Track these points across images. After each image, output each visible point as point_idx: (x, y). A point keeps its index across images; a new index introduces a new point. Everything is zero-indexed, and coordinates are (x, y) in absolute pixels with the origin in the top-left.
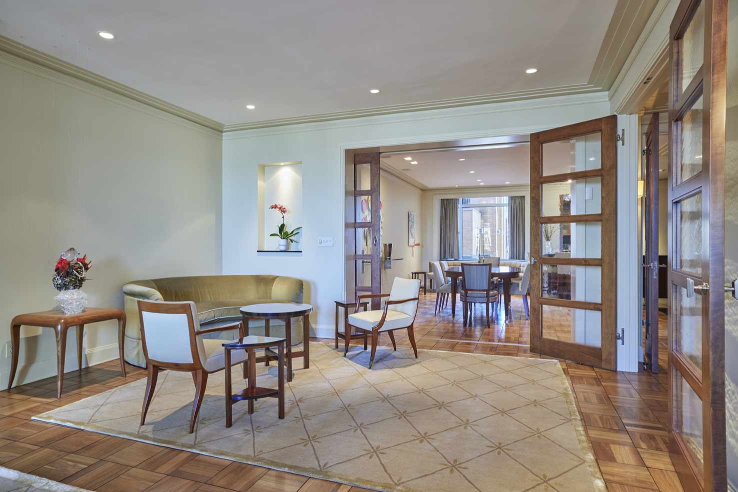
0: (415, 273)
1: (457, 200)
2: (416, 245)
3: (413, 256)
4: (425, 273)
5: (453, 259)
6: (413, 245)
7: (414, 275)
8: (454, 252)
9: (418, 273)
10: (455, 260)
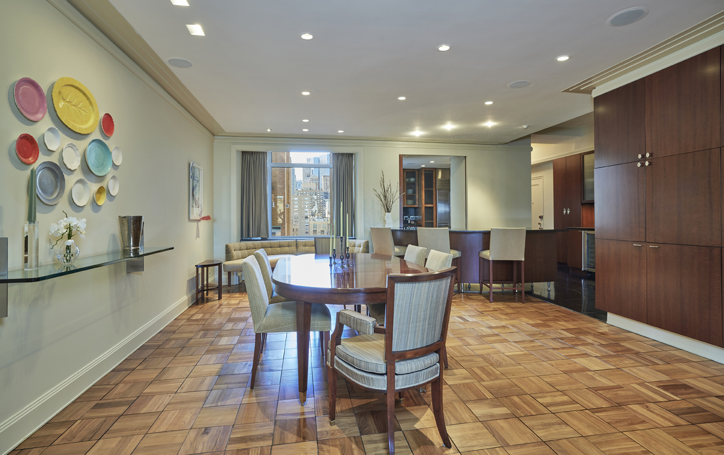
0: (203, 267)
1: (264, 153)
2: (204, 218)
3: (198, 236)
4: (219, 265)
5: (260, 238)
6: (198, 218)
7: (200, 269)
8: (262, 227)
9: (207, 266)
10: (263, 239)
